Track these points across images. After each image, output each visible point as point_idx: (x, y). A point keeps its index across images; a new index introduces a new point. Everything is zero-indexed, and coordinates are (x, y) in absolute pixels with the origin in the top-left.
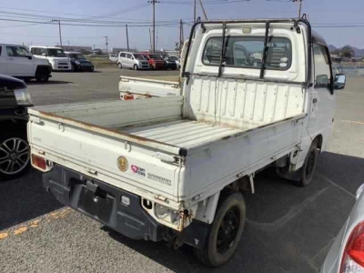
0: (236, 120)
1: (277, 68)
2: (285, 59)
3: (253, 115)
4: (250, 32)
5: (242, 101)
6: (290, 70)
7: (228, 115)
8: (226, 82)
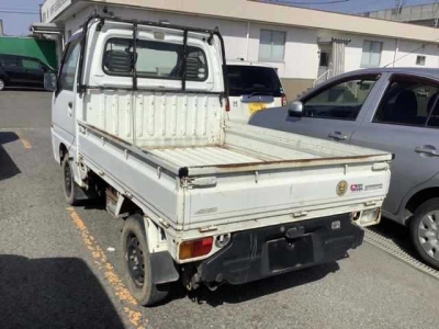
0: (157, 140)
1: (196, 79)
2: (202, 70)
3: (175, 130)
4: (163, 38)
5: (162, 116)
6: (207, 81)
7: (146, 136)
8: (140, 96)
